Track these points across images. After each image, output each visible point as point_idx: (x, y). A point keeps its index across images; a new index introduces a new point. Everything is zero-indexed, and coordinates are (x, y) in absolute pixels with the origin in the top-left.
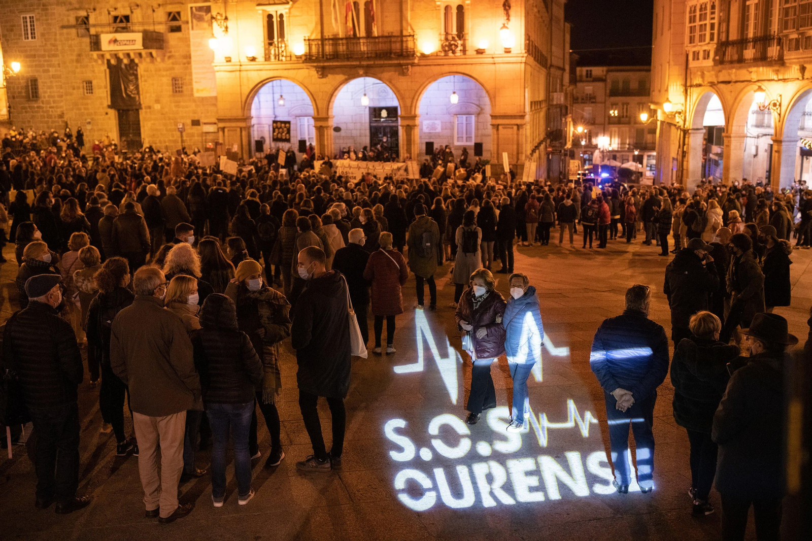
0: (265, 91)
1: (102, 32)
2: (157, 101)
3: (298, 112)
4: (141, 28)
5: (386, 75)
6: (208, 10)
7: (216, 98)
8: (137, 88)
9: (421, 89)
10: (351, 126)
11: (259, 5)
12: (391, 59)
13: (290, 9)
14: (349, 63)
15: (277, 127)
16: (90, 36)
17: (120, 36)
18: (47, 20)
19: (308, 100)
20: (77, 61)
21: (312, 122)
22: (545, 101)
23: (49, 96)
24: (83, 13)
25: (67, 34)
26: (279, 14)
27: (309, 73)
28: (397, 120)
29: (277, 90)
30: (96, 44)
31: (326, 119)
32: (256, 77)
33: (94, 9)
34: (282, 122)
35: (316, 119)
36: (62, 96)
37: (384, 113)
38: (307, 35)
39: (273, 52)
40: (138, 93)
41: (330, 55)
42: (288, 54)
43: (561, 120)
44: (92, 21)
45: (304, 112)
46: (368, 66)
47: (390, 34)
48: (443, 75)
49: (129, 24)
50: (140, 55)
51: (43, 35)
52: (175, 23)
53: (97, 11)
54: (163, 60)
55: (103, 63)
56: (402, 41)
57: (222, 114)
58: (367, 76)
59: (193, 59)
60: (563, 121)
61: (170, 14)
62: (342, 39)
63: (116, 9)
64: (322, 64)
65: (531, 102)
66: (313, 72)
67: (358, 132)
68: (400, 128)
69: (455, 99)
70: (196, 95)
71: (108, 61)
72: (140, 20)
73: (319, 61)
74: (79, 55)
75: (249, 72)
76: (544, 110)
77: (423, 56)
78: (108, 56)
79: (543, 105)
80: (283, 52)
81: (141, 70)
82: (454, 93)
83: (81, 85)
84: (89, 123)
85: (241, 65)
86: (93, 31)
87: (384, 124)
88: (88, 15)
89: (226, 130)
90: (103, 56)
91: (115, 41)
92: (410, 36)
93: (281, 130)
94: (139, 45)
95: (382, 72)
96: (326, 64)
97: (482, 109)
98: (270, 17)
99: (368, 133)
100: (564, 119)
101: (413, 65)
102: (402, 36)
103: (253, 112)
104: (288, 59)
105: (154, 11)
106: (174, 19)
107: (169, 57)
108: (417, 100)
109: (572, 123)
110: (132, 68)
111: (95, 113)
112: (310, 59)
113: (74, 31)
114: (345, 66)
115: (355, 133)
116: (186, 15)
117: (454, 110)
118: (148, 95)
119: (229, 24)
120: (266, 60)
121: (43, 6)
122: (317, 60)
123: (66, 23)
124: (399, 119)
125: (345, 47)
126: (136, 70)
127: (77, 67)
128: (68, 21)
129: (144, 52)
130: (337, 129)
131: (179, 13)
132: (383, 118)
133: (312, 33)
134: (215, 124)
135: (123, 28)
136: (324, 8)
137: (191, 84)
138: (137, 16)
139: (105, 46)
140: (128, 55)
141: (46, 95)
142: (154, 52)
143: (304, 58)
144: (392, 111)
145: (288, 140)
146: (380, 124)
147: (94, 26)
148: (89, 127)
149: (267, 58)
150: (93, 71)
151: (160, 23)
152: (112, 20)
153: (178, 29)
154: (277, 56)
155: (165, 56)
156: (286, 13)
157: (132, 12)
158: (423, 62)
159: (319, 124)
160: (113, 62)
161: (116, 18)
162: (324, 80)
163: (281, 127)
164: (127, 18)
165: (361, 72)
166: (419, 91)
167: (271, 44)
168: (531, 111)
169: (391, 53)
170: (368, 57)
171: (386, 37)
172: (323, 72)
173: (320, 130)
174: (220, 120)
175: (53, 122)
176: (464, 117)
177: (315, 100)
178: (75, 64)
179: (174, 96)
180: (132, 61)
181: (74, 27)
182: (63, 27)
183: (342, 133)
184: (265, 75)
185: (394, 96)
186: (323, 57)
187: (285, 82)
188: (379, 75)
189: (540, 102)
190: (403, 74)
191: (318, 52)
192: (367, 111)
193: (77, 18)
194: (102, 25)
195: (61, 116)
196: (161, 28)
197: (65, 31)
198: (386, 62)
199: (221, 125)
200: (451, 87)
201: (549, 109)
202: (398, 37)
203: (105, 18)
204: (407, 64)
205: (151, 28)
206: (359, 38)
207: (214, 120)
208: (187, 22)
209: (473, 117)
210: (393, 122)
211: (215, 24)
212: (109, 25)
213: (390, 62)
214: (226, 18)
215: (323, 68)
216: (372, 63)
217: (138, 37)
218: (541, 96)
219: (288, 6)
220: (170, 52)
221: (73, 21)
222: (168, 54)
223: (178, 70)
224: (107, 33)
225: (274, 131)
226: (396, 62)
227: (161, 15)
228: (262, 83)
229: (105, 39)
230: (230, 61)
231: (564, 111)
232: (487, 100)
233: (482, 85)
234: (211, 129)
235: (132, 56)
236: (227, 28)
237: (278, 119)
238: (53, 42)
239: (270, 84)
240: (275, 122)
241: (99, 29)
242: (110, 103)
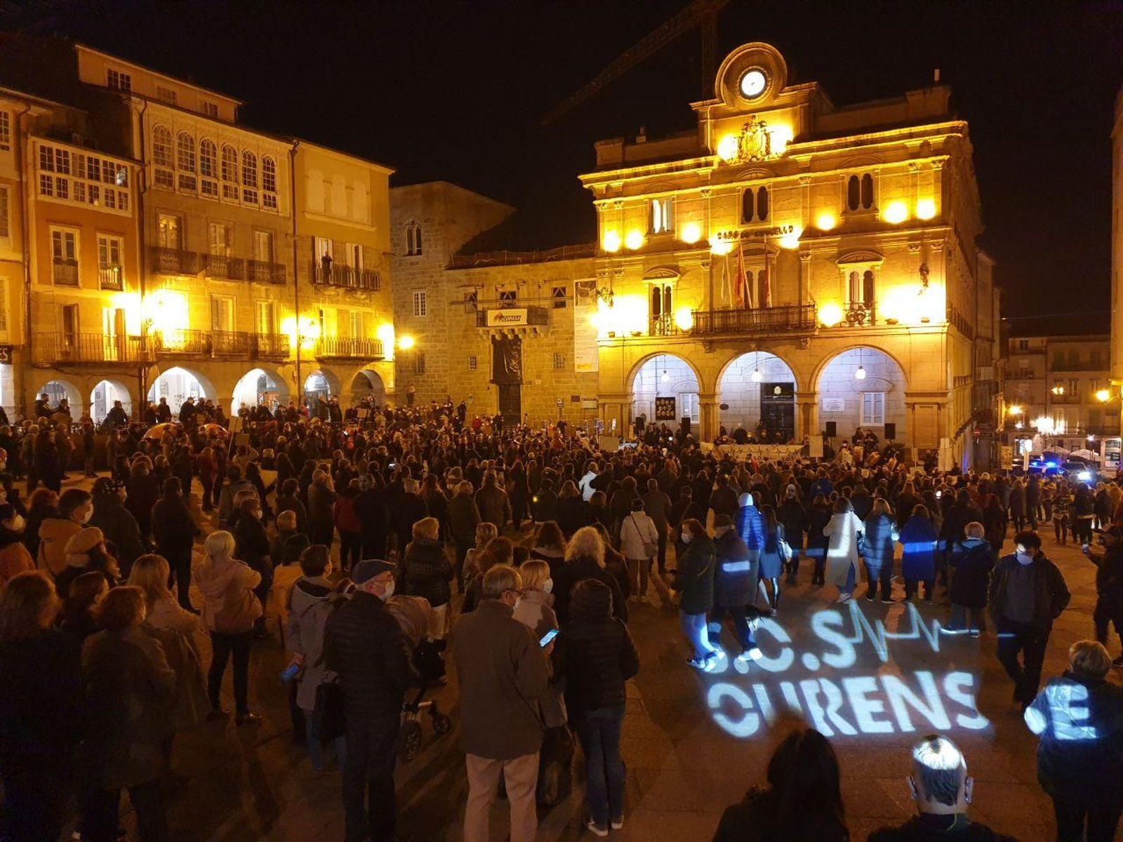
0: (648, 366)
1: (489, 309)
2: (538, 377)
3: (682, 389)
4: (526, 304)
5: (781, 349)
6: (593, 285)
7: (597, 373)
8: (520, 363)
9: (821, 364)
10: (740, 404)
11: (645, 279)
12: (787, 331)
13: (678, 281)
14: (739, 337)
15: (660, 404)
16: (477, 312)
17: (505, 312)
18: (437, 297)
19: (693, 376)
20: (464, 337)
21: (697, 398)
22: (971, 376)
23: (435, 371)
24: (472, 290)
25: (455, 310)
26: (666, 286)
27: (696, 347)
28: (793, 397)
29: (660, 365)
30: (482, 320)
31: (713, 395)
32: (639, 352)
33: (483, 286)
34: (665, 399)
35: (701, 396)
36: (446, 371)
37: (778, 390)
38: (695, 308)
39: (658, 326)
40: (520, 369)
41: (719, 328)
42: (674, 329)
43: (991, 399)
44: (479, 297)
45: (688, 389)
46: (761, 339)
47: (787, 305)
48: (848, 348)
49: (515, 301)
50: (524, 330)
51: (432, 311)
52: (561, 299)
53: (485, 289)
54: (546, 336)
55: (488, 338)
56: (800, 312)
57: (603, 390)
58: (759, 350)
59: (576, 334)
60: (993, 400)
61: (555, 290)
62: (733, 311)
63: (503, 286)
64: (709, 338)
65: (955, 378)
66: (700, 347)
67: (748, 409)
68: (796, 406)
69: (861, 375)
70: (577, 370)
71: (493, 337)
72: (526, 296)
73: (708, 335)
74: (466, 331)
75: (632, 347)
76: (970, 386)
77: (824, 328)
78: (493, 332)
79: (969, 381)
80: (668, 326)
81: (524, 346)
82: (861, 368)
83: (466, 360)
84: (471, 397)
85: (624, 340)
86: (480, 307)
87: (778, 402)
88: (476, 292)
89: (606, 406)
90: (488, 331)
91: (501, 317)
92: (809, 306)
93: (665, 408)
94: (523, 321)
95: (775, 347)
96: (714, 338)
97: (894, 386)
98: (657, 290)
99: (758, 411)
100: (993, 398)
101: (812, 337)
102: (800, 306)
103: (635, 389)
104: (674, 333)
105: (540, 287)
106: (560, 295)
107: (553, 333)
108: (817, 375)
109: (1004, 402)
110: (515, 344)
111: (477, 387)
112: (697, 333)
113: (462, 306)
114: (735, 340)
115: (743, 411)
116: (570, 291)
117: (860, 388)
118: (530, 370)
119: (614, 298)
120: (650, 335)
121: (435, 283)
122: (705, 333)
123: (454, 300)
124: (795, 396)
125: (736, 320)
126: (520, 346)
127: (462, 343)
128: (457, 297)
129: (527, 328)
130: (724, 407)
131: (564, 289)
132: (776, 395)
133: (700, 306)
134: (595, 400)
135: (509, 304)
136: (714, 280)
137: (573, 359)
138: (523, 293)
139: (491, 321)
140: (513, 331)
141: (432, 370)
142: (538, 327)
143: (690, 332)
144: (787, 388)
145: (673, 418)
146: (771, 402)
147: (482, 302)
148: (470, 401)
149: (652, 333)
150: (478, 347)
151: (546, 299)
152: (499, 297)
153: (563, 305)
154: (662, 331)
155: (548, 331)
156: (674, 286)
157: (518, 288)
158: (824, 335)
159: (706, 401)
160: (497, 337)
161: (503, 294)
162: (711, 355)
163: (665, 405)
164: (513, 295)
165: (753, 346)
166: (819, 366)
167: (656, 318)
168: (955, 388)
169: (787, 325)
170: (761, 330)
171: (782, 308)
172: (711, 346)
173: (706, 407)
174: (600, 396)
175: (437, 396)
176: (873, 394)
177: (701, 376)
178: (461, 339)
179: (554, 371)
180: (516, 337)
181: (463, 303)
182: (452, 303)
183: (729, 411)
184: (648, 350)
185: (790, 371)
186: (711, 331)
187: (669, 356)
188: (774, 349)
189: (965, 377)
190: (800, 347)
191: (706, 325)
192: (758, 387)
193: (466, 295)
194: (489, 301)
195: (444, 391)
196: (546, 304)
197: (453, 307)
198: (782, 335)
199: (601, 401)
200: (857, 360)
201: (975, 386)
202: (796, 307)
203: (493, 295)
204: (807, 336)
205: (536, 304)
206: (752, 310)
207: (594, 396)
208: (572, 298)
209: (883, 394)
210: (788, 399)
211: (600, 299)
212: (496, 300)
213: (786, 335)
214: (612, 293)
215: (711, 342)
216: (766, 336)
217: (523, 313)
218: (967, 372)
219: (675, 279)
220: (554, 328)
221: (461, 298)
222: (552, 330)
223: (560, 345)
224: (493, 309)
225: (657, 409)
226: (792, 334)
227: (547, 291)
228: (646, 358)
229: (491, 315)
230: (614, 336)
231: (994, 388)
232: (900, 376)
233: (895, 359)
234: (591, 404)
235: (517, 332)
236: (612, 303)
237: (660, 396)
238: (441, 318)
239: (654, 359)
240: (658, 399)
241: (486, 306)
242: (492, 378)
